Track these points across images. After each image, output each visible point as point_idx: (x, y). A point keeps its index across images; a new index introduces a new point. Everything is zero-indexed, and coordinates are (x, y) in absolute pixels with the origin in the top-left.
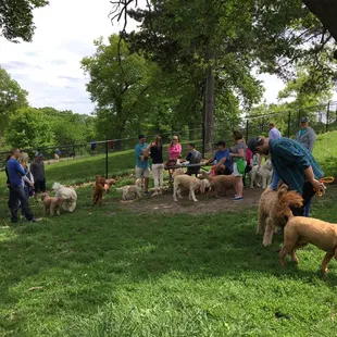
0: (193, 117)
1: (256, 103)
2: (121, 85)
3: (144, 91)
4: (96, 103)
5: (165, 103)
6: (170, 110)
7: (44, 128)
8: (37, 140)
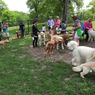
0: (59, 13)
1: (81, 8)
2: (37, 2)
3: (44, 4)
4: (29, 8)
5: (51, 9)
6: (52, 11)
7: (13, 16)
8: (10, 20)
